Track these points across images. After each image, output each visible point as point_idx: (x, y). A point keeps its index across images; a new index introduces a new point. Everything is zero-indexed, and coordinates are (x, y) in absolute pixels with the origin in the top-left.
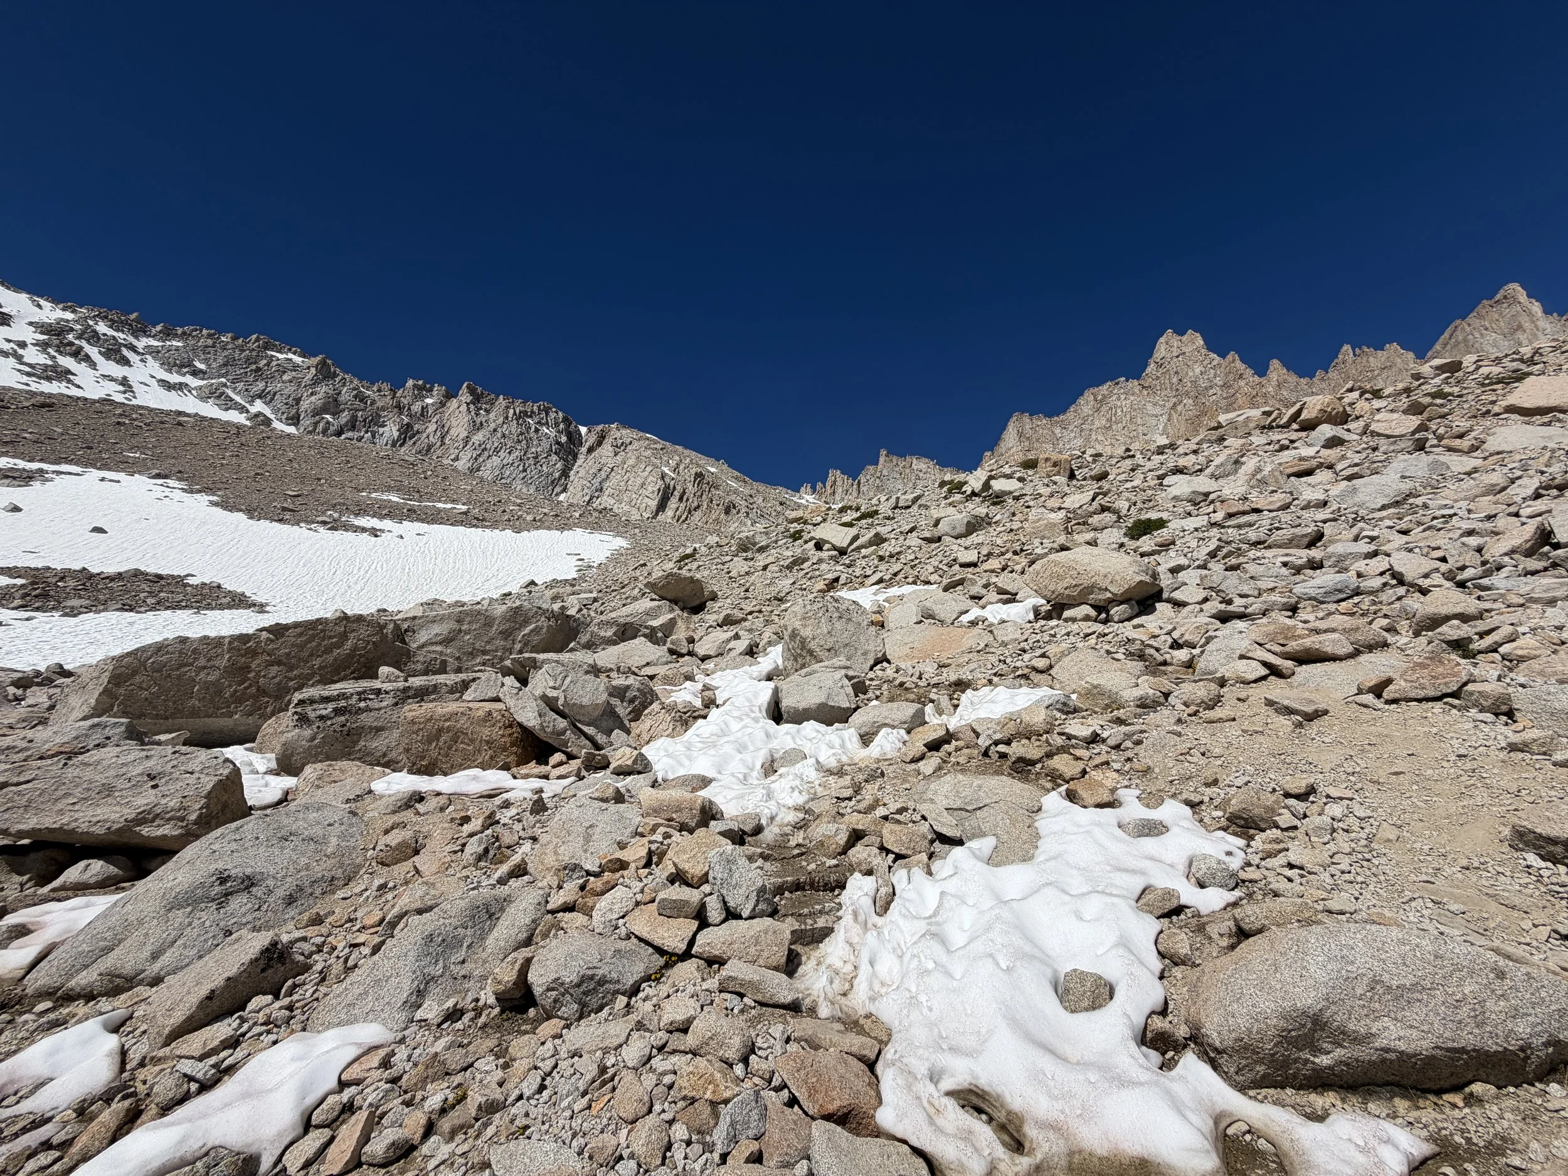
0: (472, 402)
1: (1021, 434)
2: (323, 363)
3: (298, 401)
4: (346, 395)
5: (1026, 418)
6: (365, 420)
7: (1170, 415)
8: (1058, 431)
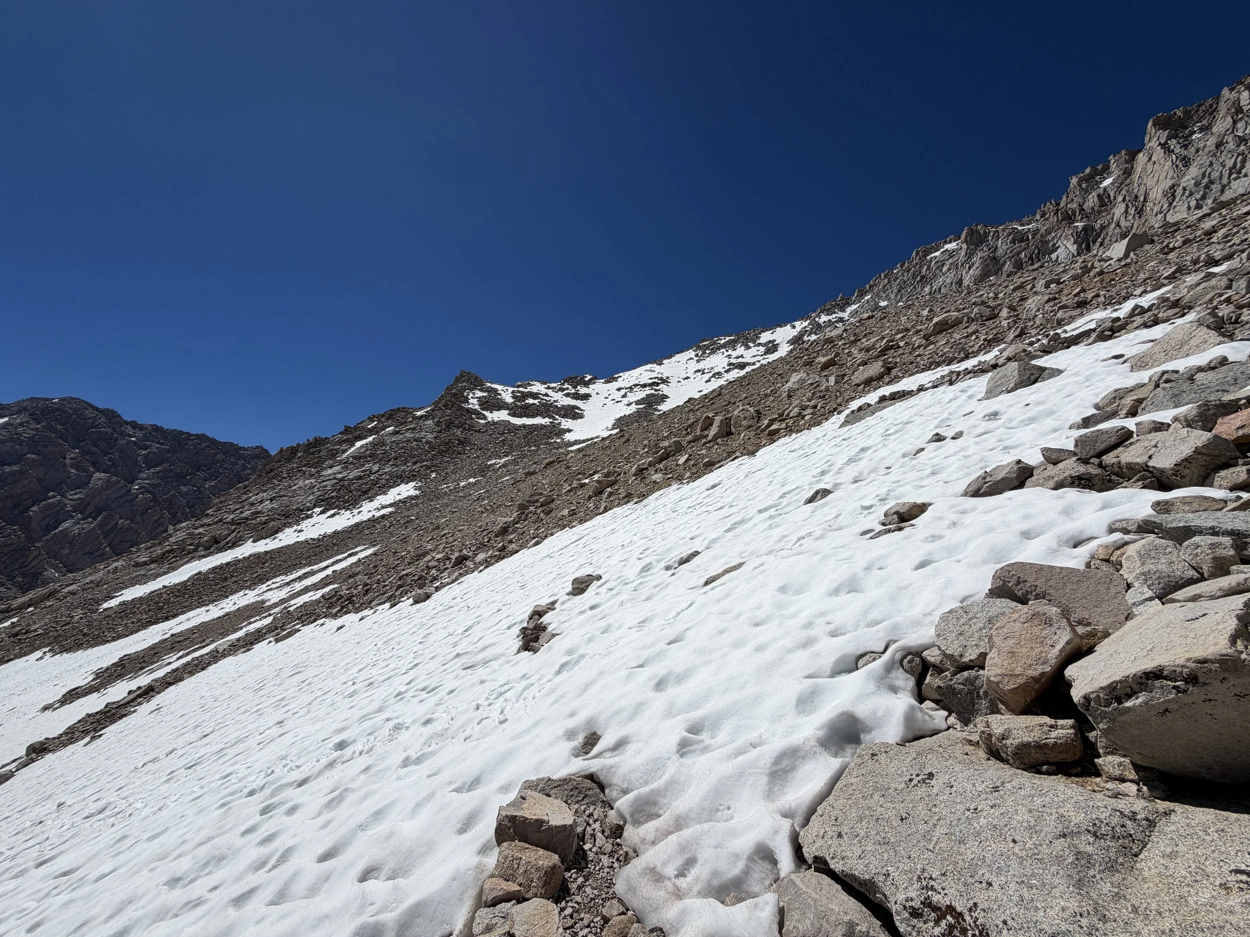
0: (1169, 138)
2: (972, 233)
3: (960, 283)
4: (1003, 246)
6: (1031, 258)
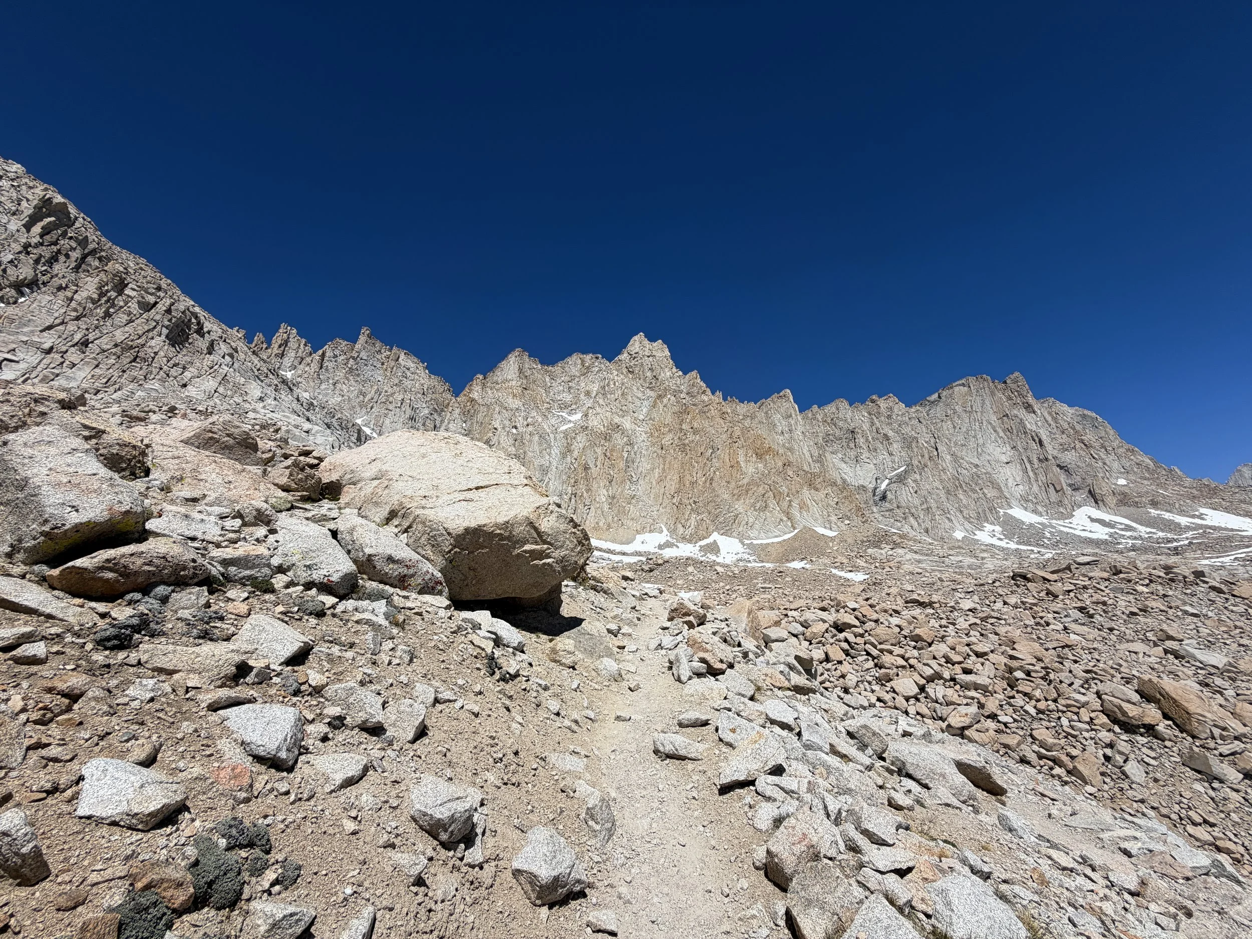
1: (520, 370)
5: (526, 358)
7: (655, 402)
8: (548, 379)
